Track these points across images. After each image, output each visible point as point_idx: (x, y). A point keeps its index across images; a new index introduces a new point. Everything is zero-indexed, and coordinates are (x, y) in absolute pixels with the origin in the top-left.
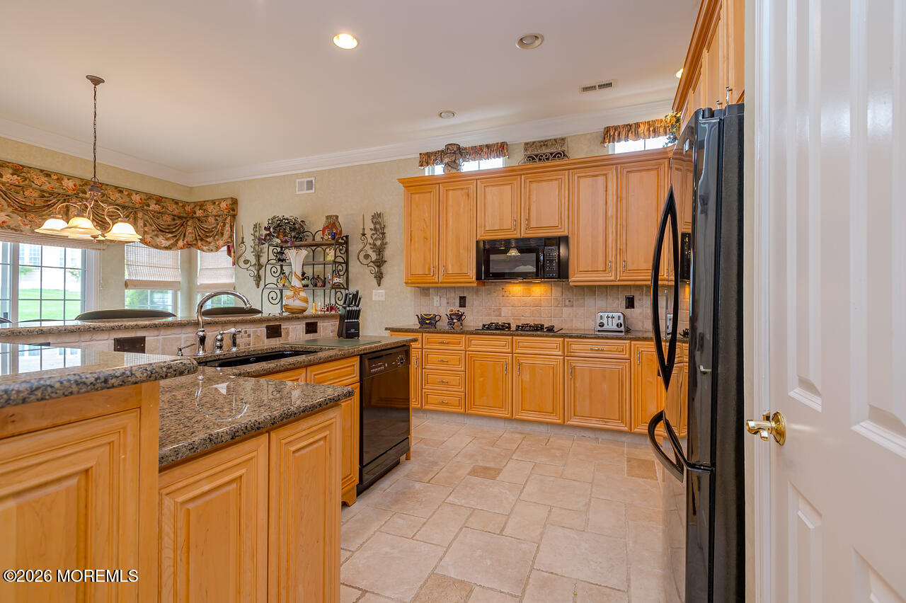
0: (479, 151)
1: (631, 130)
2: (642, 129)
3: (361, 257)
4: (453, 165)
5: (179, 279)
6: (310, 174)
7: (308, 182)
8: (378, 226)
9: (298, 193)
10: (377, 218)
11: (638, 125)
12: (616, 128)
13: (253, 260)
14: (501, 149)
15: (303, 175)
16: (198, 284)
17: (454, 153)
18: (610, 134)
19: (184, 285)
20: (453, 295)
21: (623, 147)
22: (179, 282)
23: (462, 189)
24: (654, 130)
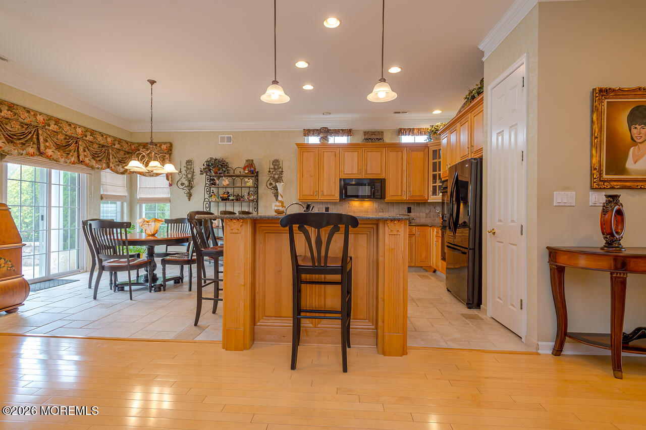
0: (337, 132)
1: (411, 131)
2: (415, 131)
3: (268, 185)
4: (325, 138)
5: (126, 194)
6: (229, 133)
7: (228, 137)
8: (276, 167)
9: (220, 143)
10: (276, 163)
11: (414, 129)
12: (404, 129)
13: (186, 183)
14: (349, 132)
15: (224, 133)
16: (138, 198)
17: (325, 132)
18: (401, 132)
19: (128, 198)
20: (321, 206)
21: (406, 139)
22: (126, 196)
23: (332, 152)
24: (420, 132)
